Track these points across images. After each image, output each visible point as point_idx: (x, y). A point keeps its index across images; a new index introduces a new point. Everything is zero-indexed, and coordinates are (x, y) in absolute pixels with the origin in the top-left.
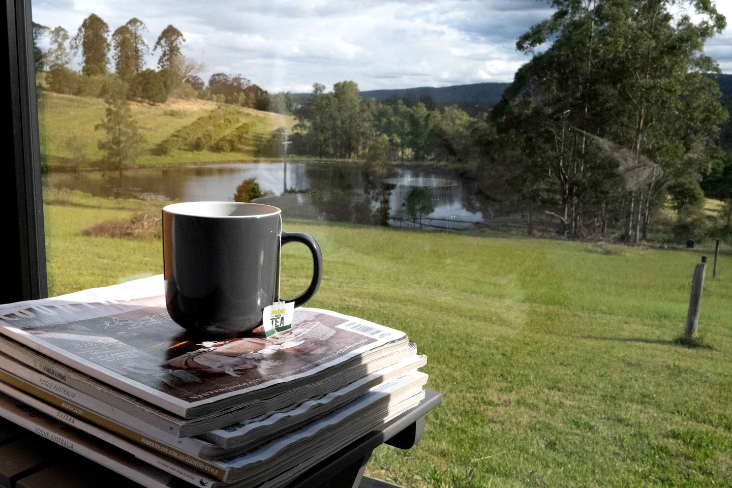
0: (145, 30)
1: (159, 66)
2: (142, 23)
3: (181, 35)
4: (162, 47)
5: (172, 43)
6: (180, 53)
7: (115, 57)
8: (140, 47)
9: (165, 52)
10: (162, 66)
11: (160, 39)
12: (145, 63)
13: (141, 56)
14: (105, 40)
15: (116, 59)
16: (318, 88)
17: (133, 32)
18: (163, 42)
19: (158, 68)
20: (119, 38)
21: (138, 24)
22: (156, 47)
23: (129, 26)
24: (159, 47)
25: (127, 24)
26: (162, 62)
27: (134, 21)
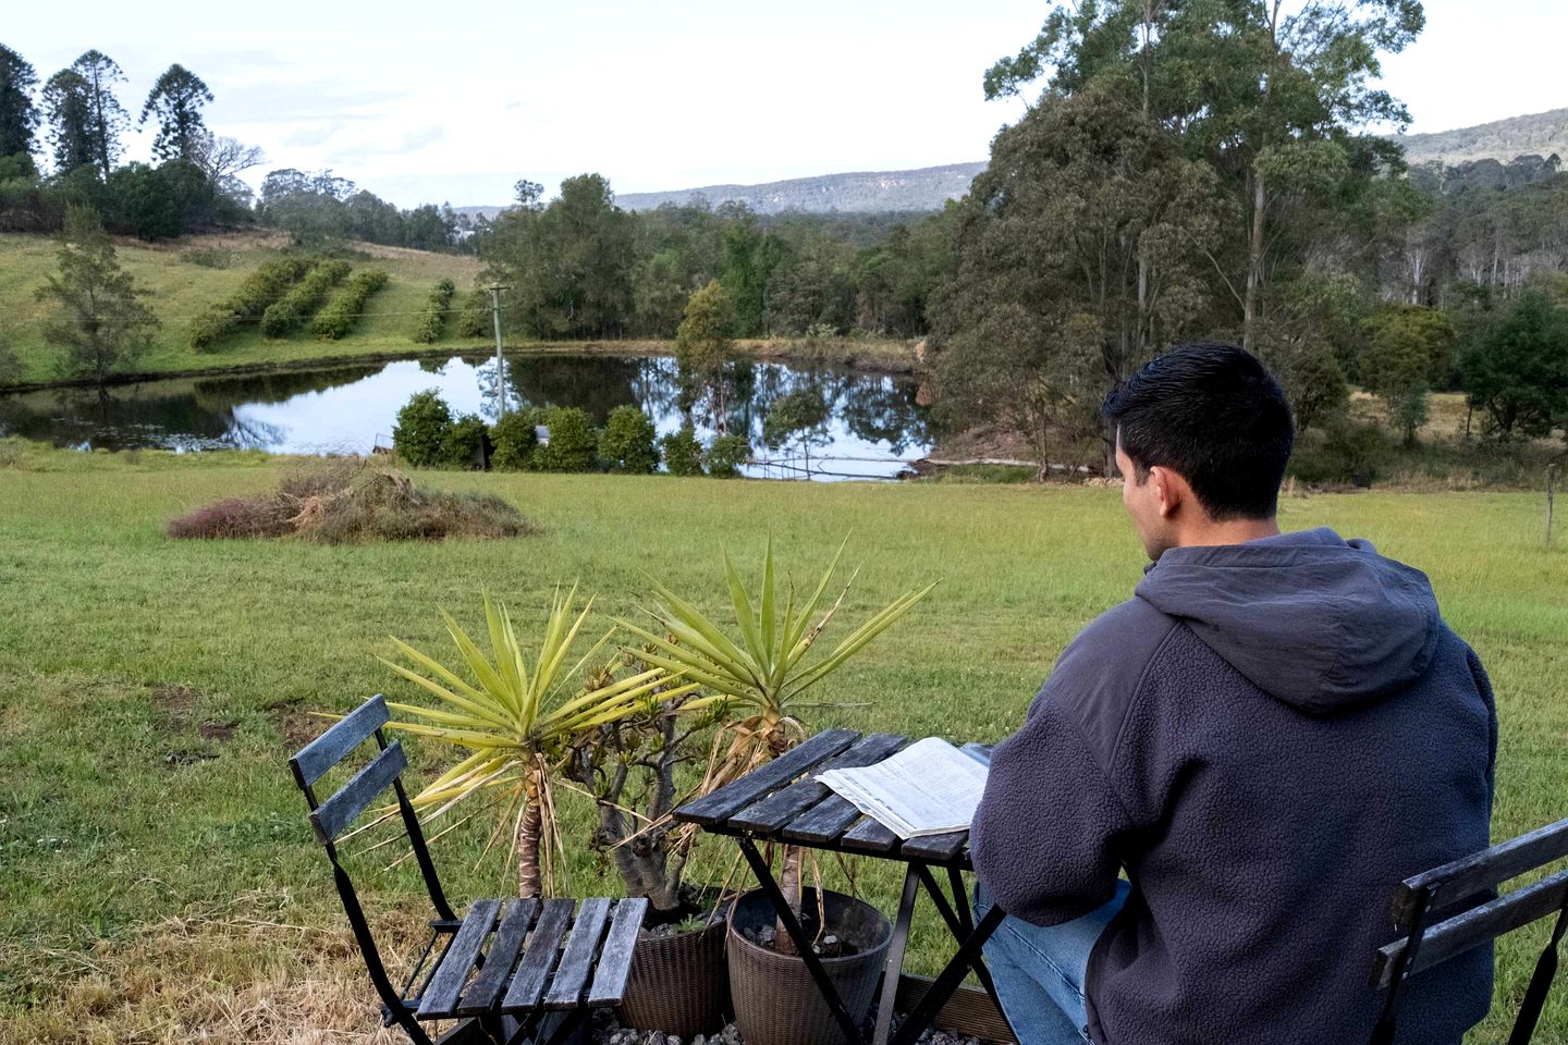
0: (119, 76)
1: (155, 155)
2: (109, 62)
3: (203, 86)
4: (159, 113)
5: (181, 104)
6: (201, 125)
7: (53, 140)
8: (109, 114)
9: (167, 125)
10: (163, 157)
11: (155, 95)
12: (123, 150)
13: (113, 135)
14: (27, 102)
15: (54, 144)
16: (526, 190)
17: (91, 81)
18: (160, 101)
19: (154, 159)
20: (60, 96)
21: (102, 64)
22: (146, 114)
23: (81, 68)
24: (152, 114)
25: (76, 65)
26: (163, 148)
27: (93, 57)
